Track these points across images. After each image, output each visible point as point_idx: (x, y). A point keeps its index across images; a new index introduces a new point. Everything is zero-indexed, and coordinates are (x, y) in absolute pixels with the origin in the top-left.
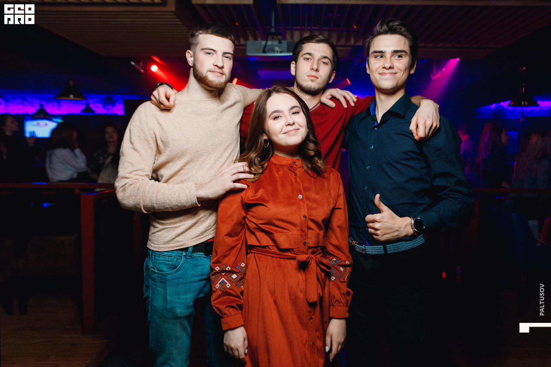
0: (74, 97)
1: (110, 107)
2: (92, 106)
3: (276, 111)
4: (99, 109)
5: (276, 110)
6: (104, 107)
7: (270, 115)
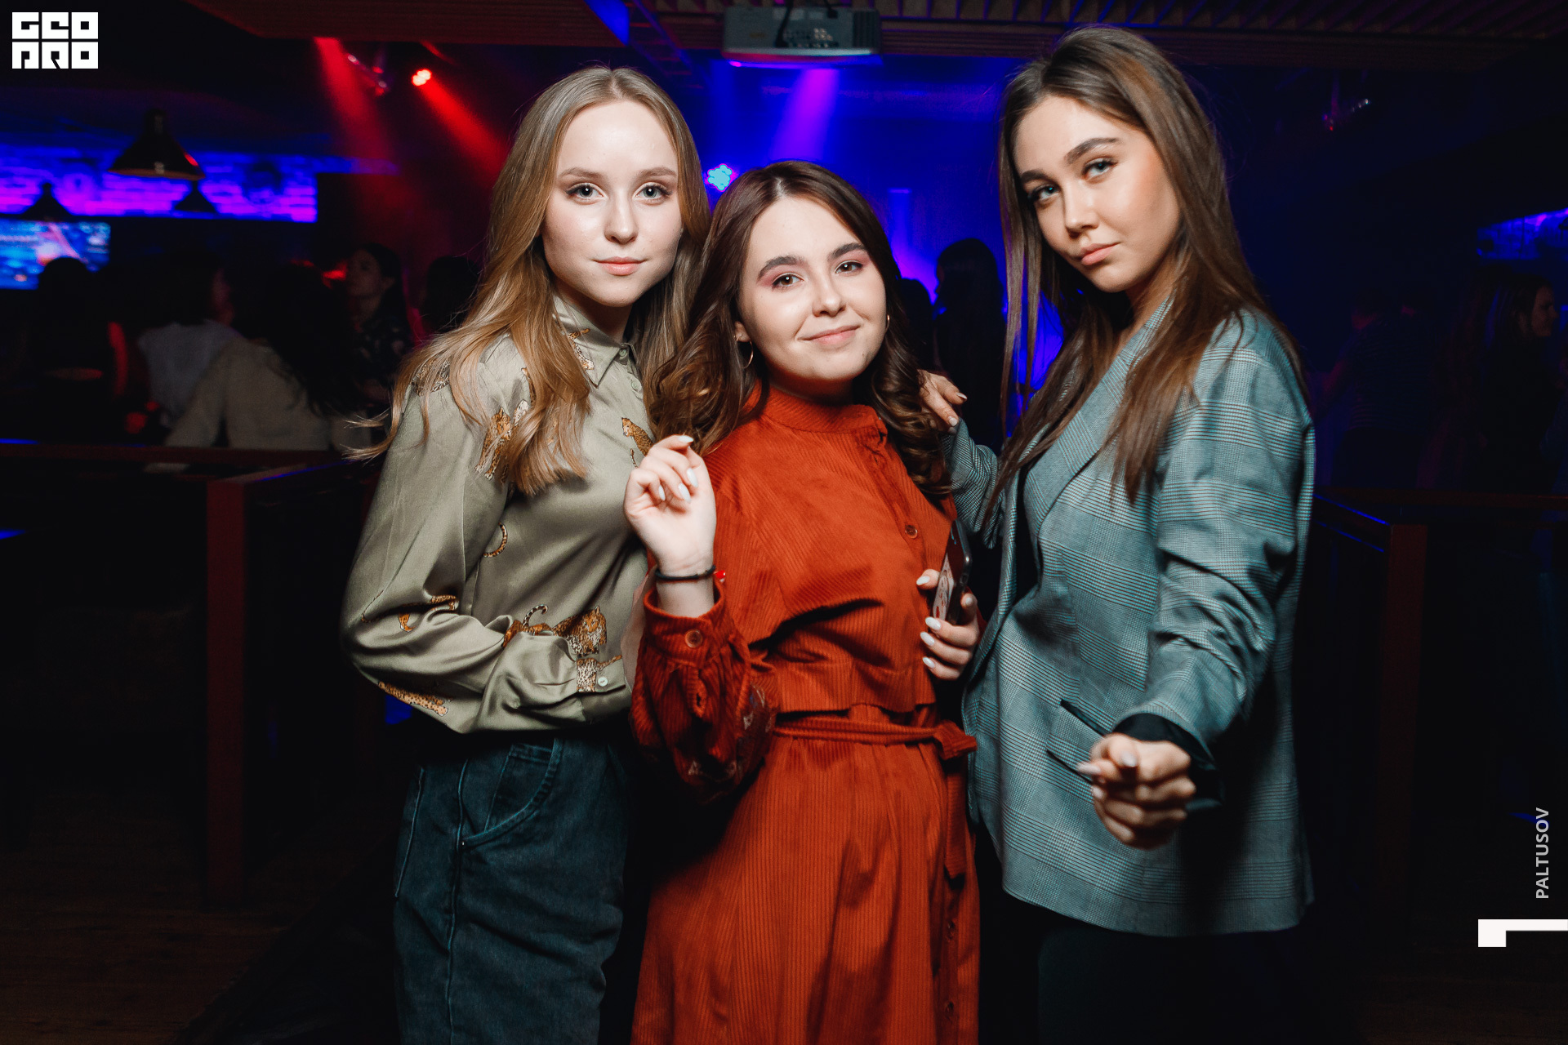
0: (166, 168)
1: (266, 194)
2: (208, 189)
3: (783, 261)
4: (232, 202)
5: (784, 253)
6: (246, 194)
7: (763, 270)
